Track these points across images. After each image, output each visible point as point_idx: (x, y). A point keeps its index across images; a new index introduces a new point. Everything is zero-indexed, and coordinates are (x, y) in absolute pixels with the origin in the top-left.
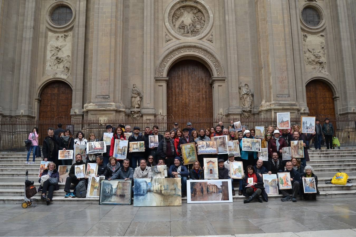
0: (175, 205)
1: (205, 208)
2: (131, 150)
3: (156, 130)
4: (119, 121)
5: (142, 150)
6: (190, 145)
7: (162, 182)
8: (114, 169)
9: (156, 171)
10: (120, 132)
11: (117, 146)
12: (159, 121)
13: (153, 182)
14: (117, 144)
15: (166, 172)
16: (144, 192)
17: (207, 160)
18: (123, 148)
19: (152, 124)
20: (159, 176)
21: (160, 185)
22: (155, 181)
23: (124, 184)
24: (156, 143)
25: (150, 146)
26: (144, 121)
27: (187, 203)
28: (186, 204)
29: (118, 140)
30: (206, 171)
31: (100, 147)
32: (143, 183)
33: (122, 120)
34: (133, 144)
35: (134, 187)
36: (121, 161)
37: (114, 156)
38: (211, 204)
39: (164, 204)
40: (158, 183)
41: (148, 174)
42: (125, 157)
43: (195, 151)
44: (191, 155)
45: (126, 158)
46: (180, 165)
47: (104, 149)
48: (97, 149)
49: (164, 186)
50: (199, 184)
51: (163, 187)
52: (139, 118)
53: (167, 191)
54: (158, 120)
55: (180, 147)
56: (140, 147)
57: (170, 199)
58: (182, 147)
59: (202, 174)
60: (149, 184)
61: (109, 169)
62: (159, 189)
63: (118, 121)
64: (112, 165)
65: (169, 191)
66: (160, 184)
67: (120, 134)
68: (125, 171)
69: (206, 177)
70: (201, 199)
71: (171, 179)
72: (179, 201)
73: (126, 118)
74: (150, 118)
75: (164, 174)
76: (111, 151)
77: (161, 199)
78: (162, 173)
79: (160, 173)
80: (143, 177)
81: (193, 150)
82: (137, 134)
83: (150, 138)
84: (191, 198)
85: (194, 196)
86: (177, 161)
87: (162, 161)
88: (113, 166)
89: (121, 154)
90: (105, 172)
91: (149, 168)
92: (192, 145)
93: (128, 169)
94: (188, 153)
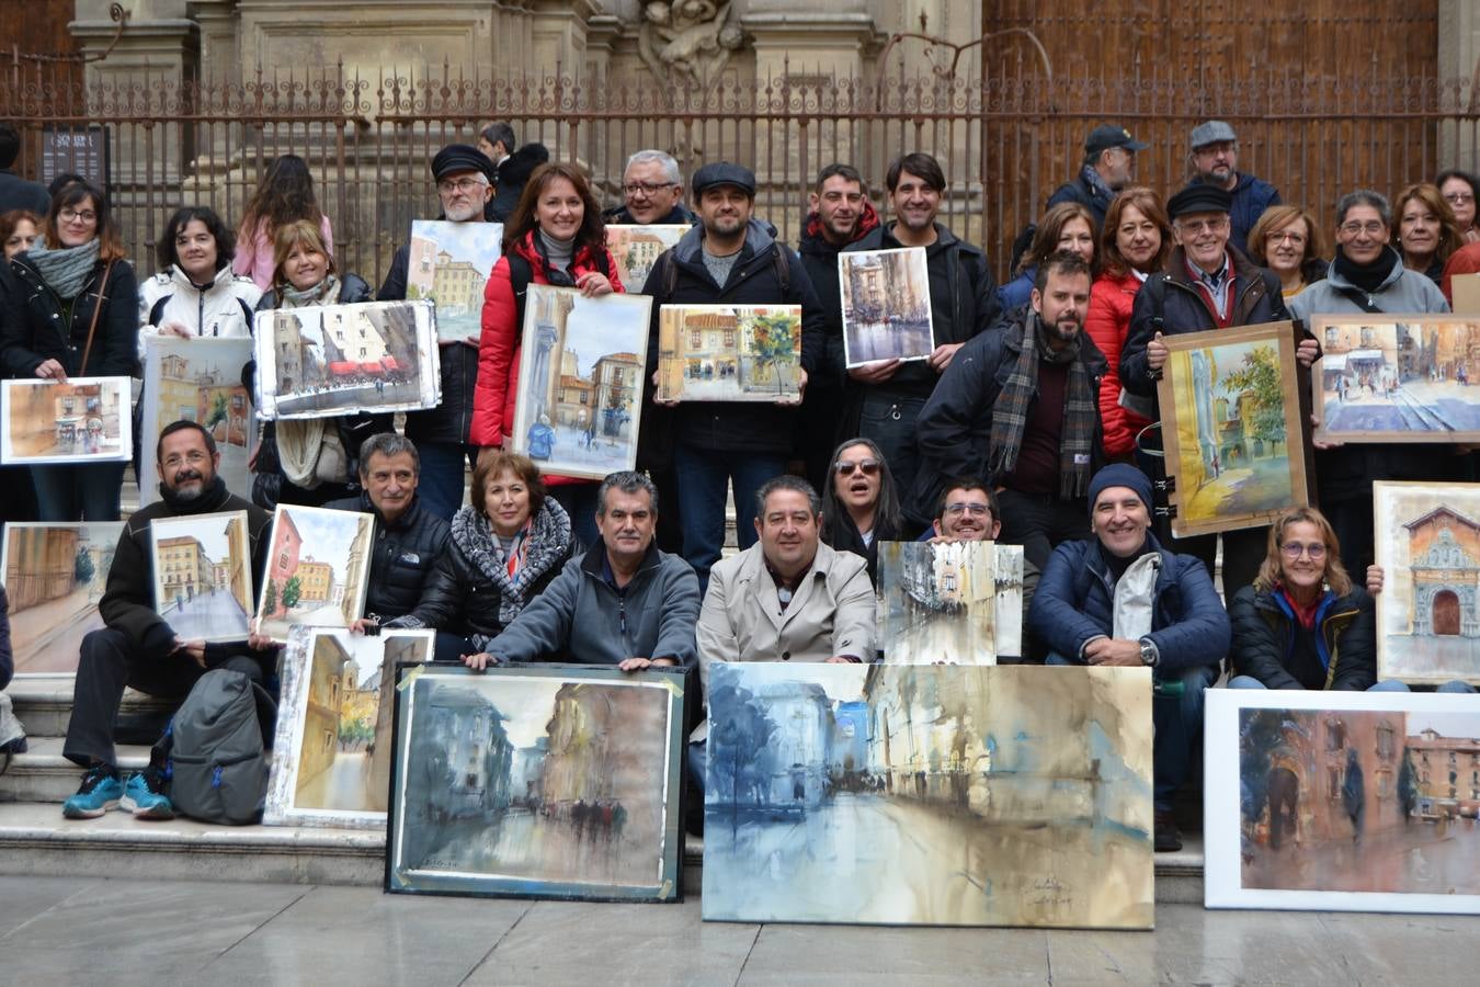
0: (1095, 922)
1: (1384, 964)
2: (673, 383)
3: (917, 196)
4: (534, 94)
5: (781, 388)
6: (1248, 347)
7: (974, 703)
8: (513, 568)
9: (919, 593)
10: (570, 219)
11: (542, 350)
12: (911, 94)
13: (888, 695)
14: (544, 331)
15: (1011, 614)
16: (799, 791)
17: (1404, 500)
18: (608, 373)
19: (843, 124)
20: (936, 648)
21: (947, 731)
22: (908, 691)
23: (609, 708)
24: (909, 324)
25: (856, 357)
26: (761, 95)
27: (1200, 903)
28: (1195, 913)
29: (552, 293)
30: (1392, 611)
31: (375, 351)
32: (791, 708)
33: (558, 89)
34: (690, 321)
35: (704, 733)
36: (582, 495)
37: (519, 444)
38: (1432, 922)
39: (988, 907)
40: (937, 713)
41: (831, 618)
42: (621, 456)
43: (1292, 411)
44: (1250, 443)
45: (629, 465)
46: (1147, 548)
47: (417, 373)
48: (352, 375)
49: (990, 740)
50: (1322, 732)
51: (977, 749)
52: (714, 66)
53: (1015, 784)
54: (904, 88)
55: (1145, 364)
56: (760, 362)
57: (1048, 859)
58: (1164, 359)
59: (1358, 633)
60: (849, 714)
61: (474, 565)
62: (946, 767)
63: (516, 95)
64: (501, 530)
65: (1036, 791)
66: (952, 723)
67: (570, 231)
68: (621, 582)
69: (1399, 666)
70: (1338, 870)
71: (1054, 673)
72: (1134, 883)
73: (592, 65)
74: (826, 70)
75: (989, 631)
76: (485, 399)
77: (959, 856)
78: (975, 620)
79: (952, 611)
80: (790, 648)
81: (1273, 401)
82: (728, 237)
83: (854, 272)
84: (1247, 859)
85: (1274, 842)
86: (1118, 503)
87: (975, 496)
88: (508, 535)
89: (590, 429)
90: (435, 596)
91: (842, 565)
92: (1266, 344)
93: (643, 567)
94: (1217, 428)
